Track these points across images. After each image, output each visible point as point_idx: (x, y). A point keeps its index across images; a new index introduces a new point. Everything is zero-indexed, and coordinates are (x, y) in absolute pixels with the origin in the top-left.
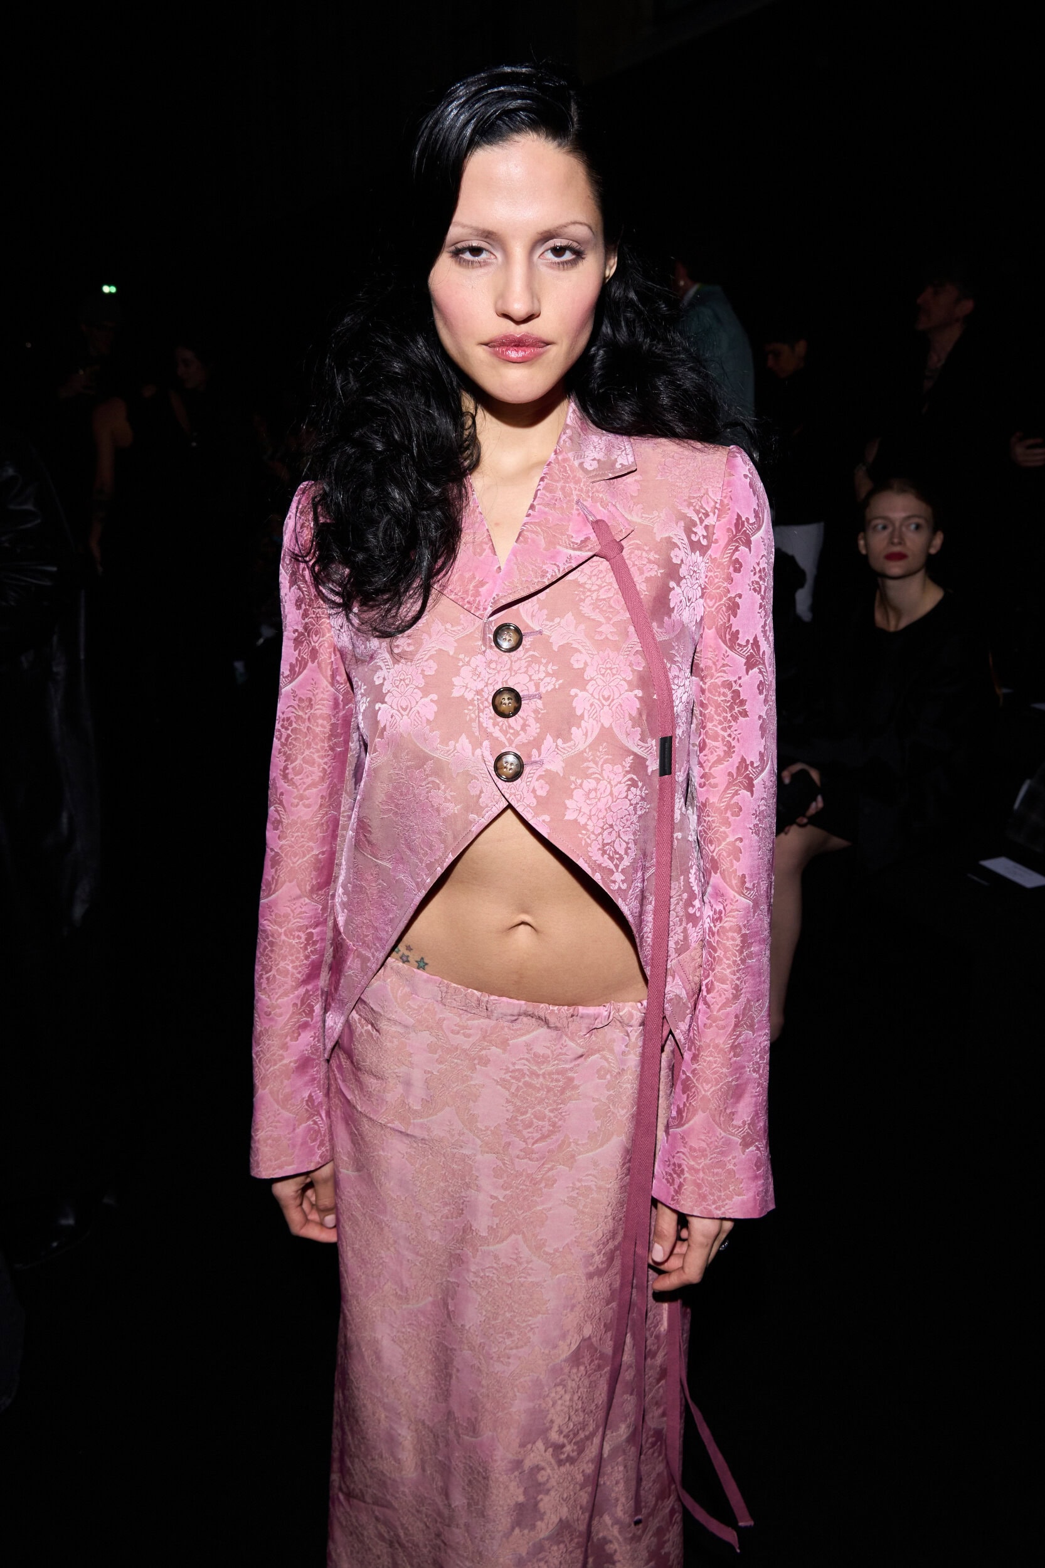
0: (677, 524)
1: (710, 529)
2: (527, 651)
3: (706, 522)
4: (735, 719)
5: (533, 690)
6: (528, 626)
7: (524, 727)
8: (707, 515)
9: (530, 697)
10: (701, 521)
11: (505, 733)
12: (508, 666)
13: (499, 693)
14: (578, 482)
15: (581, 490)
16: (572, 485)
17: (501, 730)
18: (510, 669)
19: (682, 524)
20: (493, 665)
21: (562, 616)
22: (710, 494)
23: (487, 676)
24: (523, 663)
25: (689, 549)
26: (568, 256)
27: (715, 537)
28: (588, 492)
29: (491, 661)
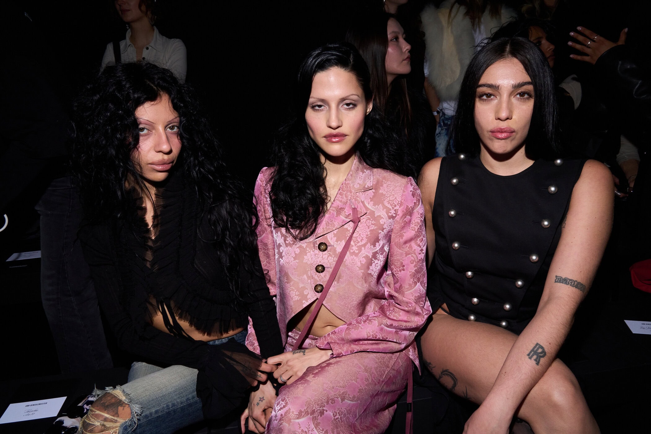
0: (383, 210)
1: (397, 211)
2: (328, 251)
3: (395, 208)
4: (400, 271)
5: (329, 266)
6: (330, 243)
7: (325, 276)
8: (395, 206)
9: (328, 268)
10: (393, 208)
11: (319, 277)
12: (321, 256)
13: (318, 266)
14: (351, 192)
15: (352, 196)
16: (349, 193)
17: (318, 276)
18: (322, 257)
19: (385, 210)
20: (317, 255)
21: (341, 241)
22: (397, 198)
23: (315, 259)
24: (326, 256)
25: (388, 218)
26: (351, 106)
27: (398, 213)
28: (354, 196)
29: (316, 254)
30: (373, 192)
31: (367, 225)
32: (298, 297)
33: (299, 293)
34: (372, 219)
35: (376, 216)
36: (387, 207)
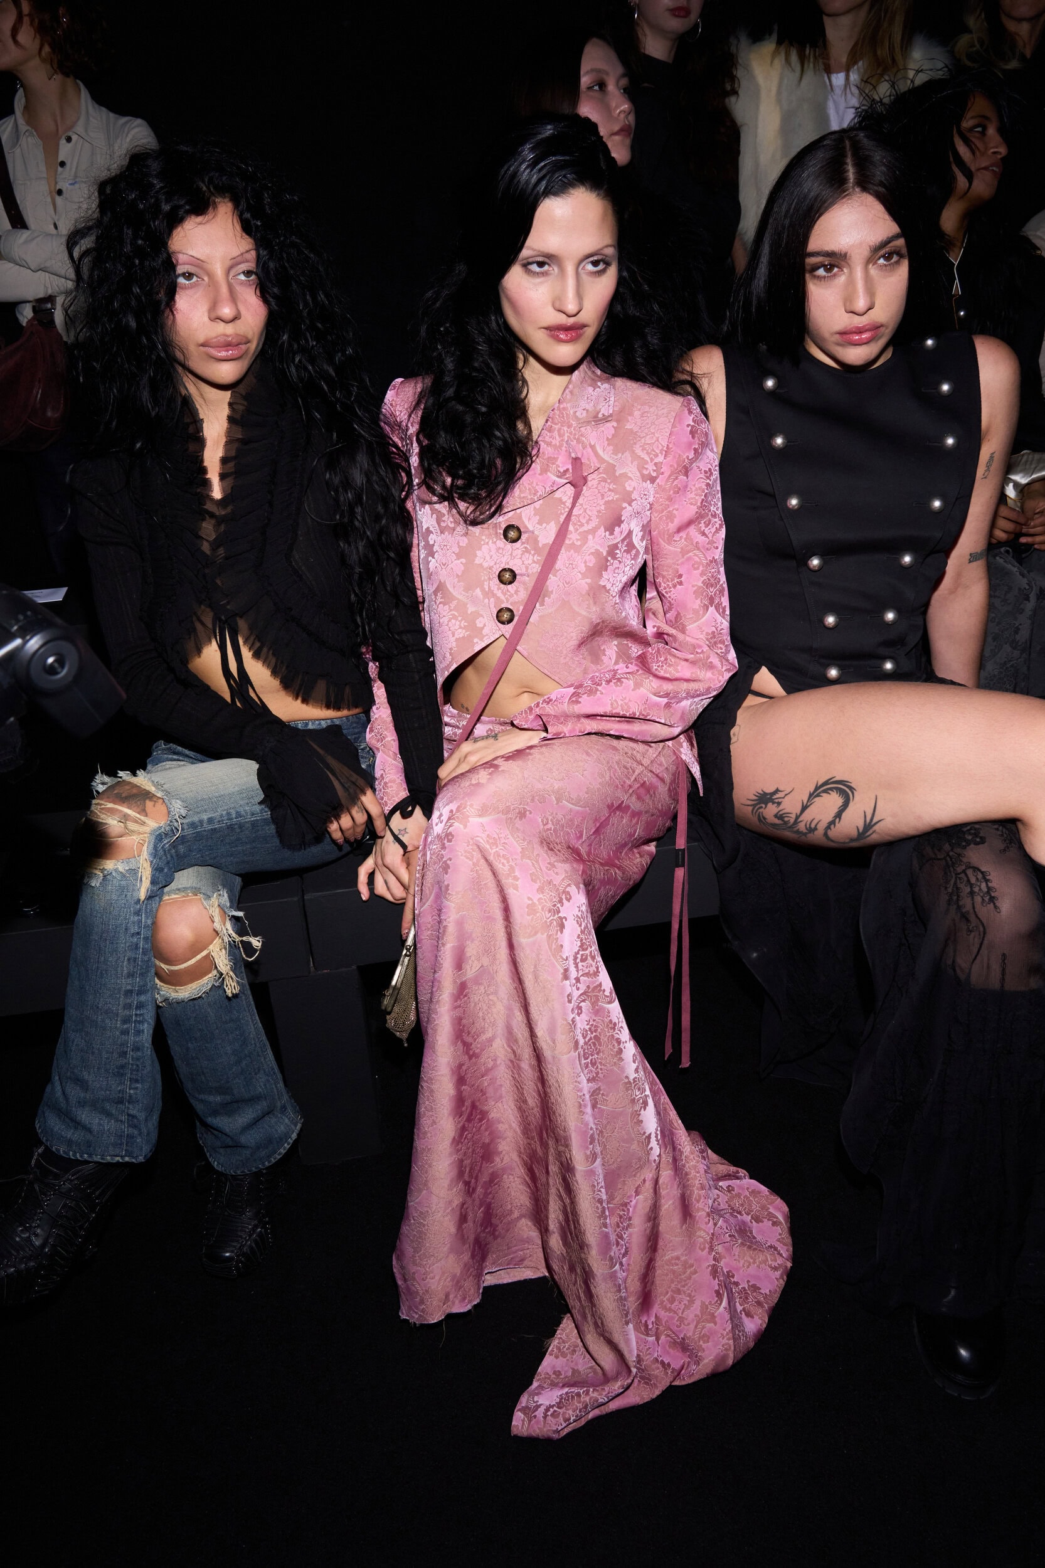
0: (632, 463)
1: (659, 465)
2: (523, 543)
3: (656, 460)
4: (675, 586)
5: (524, 571)
6: (526, 527)
7: (516, 592)
8: (656, 456)
9: (522, 575)
10: (652, 460)
11: (505, 594)
12: (510, 553)
13: (504, 570)
14: (569, 426)
15: (571, 433)
16: (565, 428)
17: (502, 592)
18: (511, 554)
19: (636, 463)
20: (501, 551)
21: (548, 523)
22: (660, 440)
23: (497, 558)
24: (520, 552)
25: (641, 480)
26: (601, 266)
27: (662, 470)
28: (575, 434)
29: (500, 548)
30: (613, 426)
31: (599, 492)
32: (464, 631)
33: (466, 624)
34: (609, 481)
35: (617, 474)
36: (639, 457)
